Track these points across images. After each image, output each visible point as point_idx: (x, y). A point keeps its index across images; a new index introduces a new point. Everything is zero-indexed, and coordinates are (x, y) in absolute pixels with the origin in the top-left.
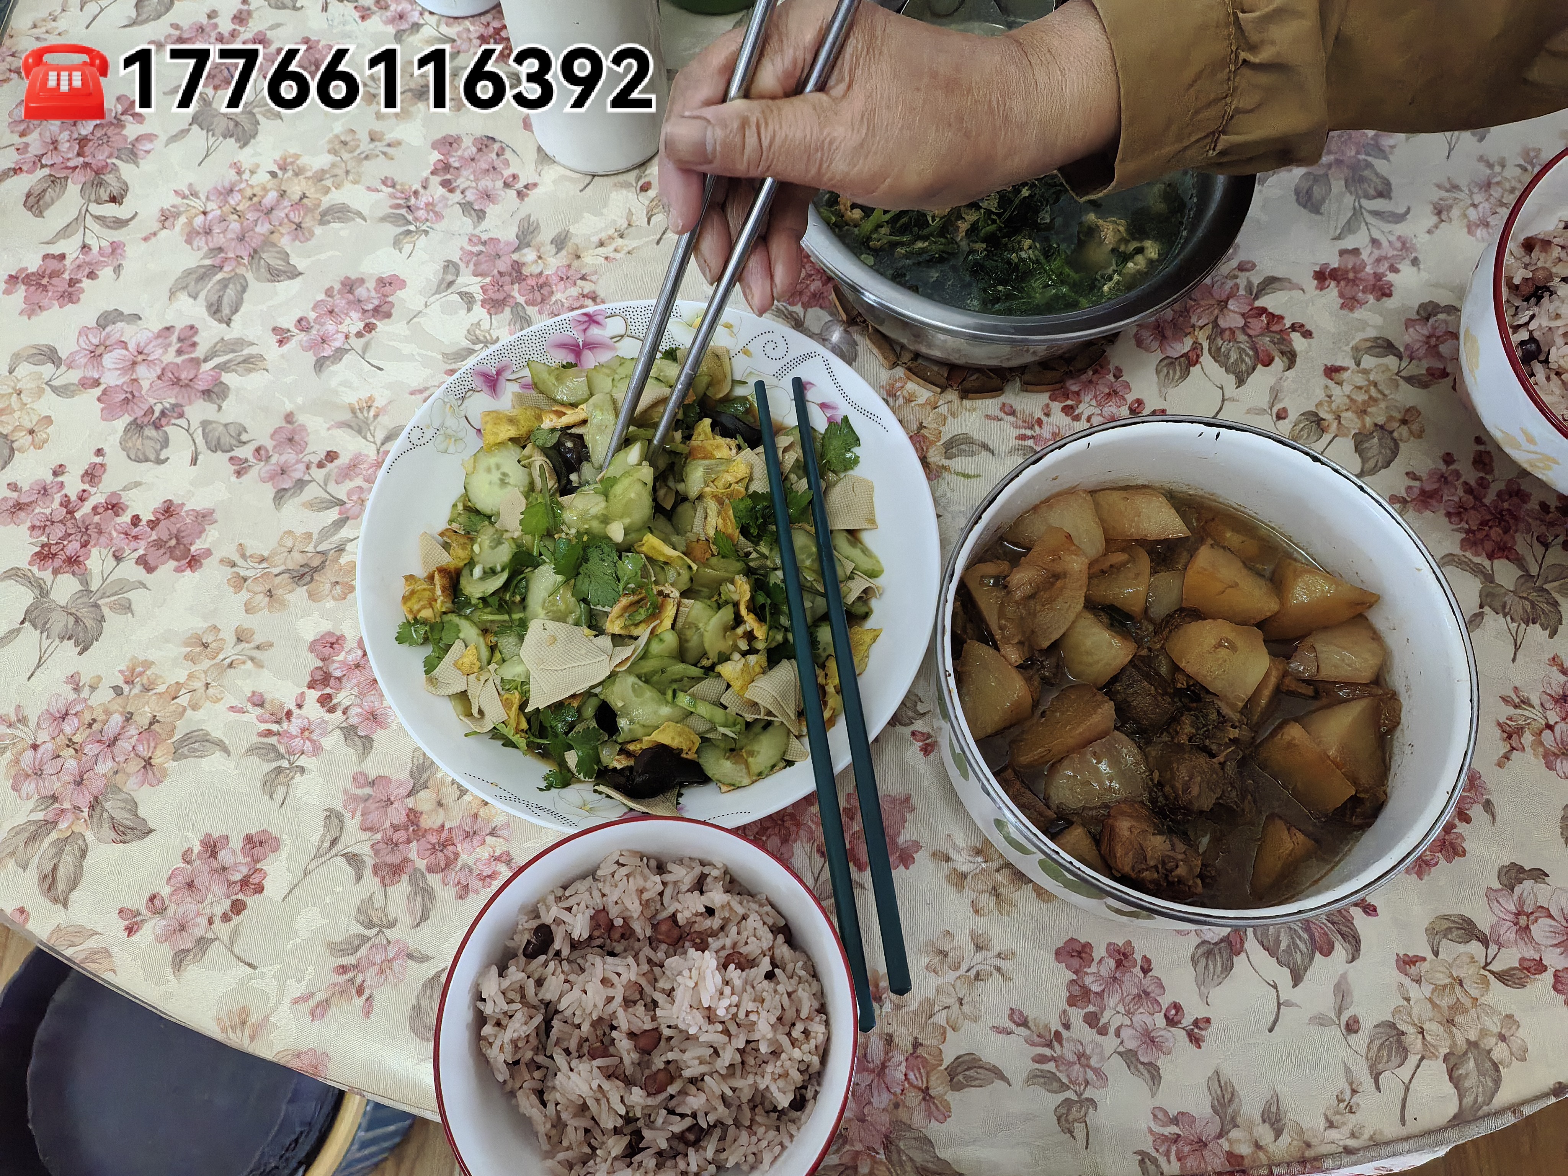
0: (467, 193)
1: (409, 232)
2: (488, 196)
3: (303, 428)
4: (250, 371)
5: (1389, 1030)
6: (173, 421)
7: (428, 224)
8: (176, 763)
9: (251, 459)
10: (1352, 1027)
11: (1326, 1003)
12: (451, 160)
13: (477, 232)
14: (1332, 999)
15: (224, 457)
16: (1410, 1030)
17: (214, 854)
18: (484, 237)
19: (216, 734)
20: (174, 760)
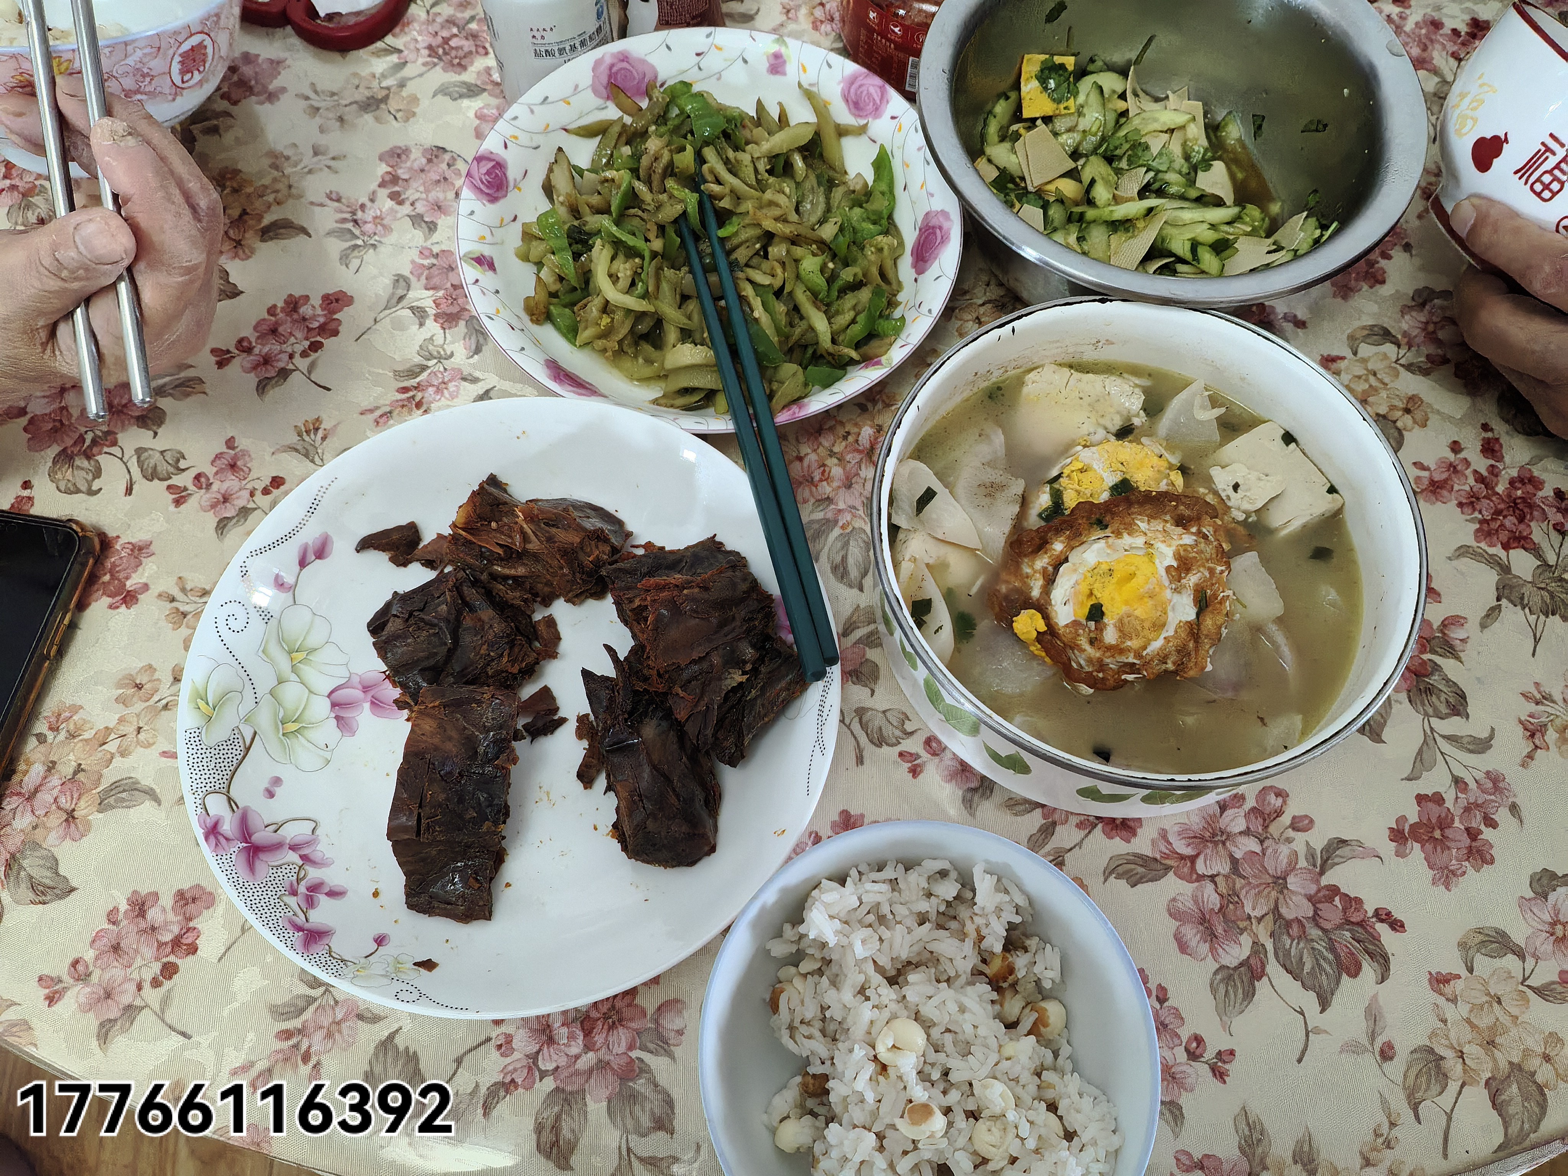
0: (417, 205)
1: (356, 246)
2: (439, 207)
3: (245, 453)
4: (188, 395)
5: (1424, 1055)
6: (106, 449)
7: (376, 238)
8: (101, 815)
9: (192, 488)
10: (1387, 1054)
11: (1358, 1028)
12: (400, 172)
13: (428, 244)
14: (1364, 1024)
15: (159, 486)
16: (1448, 1054)
17: (142, 913)
18: (436, 249)
19: (146, 780)
20: (99, 812)
